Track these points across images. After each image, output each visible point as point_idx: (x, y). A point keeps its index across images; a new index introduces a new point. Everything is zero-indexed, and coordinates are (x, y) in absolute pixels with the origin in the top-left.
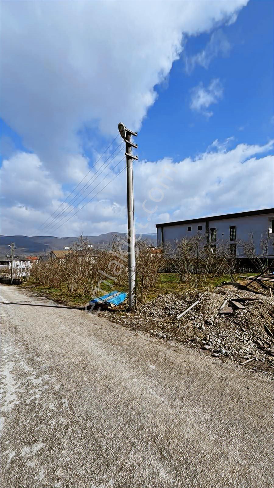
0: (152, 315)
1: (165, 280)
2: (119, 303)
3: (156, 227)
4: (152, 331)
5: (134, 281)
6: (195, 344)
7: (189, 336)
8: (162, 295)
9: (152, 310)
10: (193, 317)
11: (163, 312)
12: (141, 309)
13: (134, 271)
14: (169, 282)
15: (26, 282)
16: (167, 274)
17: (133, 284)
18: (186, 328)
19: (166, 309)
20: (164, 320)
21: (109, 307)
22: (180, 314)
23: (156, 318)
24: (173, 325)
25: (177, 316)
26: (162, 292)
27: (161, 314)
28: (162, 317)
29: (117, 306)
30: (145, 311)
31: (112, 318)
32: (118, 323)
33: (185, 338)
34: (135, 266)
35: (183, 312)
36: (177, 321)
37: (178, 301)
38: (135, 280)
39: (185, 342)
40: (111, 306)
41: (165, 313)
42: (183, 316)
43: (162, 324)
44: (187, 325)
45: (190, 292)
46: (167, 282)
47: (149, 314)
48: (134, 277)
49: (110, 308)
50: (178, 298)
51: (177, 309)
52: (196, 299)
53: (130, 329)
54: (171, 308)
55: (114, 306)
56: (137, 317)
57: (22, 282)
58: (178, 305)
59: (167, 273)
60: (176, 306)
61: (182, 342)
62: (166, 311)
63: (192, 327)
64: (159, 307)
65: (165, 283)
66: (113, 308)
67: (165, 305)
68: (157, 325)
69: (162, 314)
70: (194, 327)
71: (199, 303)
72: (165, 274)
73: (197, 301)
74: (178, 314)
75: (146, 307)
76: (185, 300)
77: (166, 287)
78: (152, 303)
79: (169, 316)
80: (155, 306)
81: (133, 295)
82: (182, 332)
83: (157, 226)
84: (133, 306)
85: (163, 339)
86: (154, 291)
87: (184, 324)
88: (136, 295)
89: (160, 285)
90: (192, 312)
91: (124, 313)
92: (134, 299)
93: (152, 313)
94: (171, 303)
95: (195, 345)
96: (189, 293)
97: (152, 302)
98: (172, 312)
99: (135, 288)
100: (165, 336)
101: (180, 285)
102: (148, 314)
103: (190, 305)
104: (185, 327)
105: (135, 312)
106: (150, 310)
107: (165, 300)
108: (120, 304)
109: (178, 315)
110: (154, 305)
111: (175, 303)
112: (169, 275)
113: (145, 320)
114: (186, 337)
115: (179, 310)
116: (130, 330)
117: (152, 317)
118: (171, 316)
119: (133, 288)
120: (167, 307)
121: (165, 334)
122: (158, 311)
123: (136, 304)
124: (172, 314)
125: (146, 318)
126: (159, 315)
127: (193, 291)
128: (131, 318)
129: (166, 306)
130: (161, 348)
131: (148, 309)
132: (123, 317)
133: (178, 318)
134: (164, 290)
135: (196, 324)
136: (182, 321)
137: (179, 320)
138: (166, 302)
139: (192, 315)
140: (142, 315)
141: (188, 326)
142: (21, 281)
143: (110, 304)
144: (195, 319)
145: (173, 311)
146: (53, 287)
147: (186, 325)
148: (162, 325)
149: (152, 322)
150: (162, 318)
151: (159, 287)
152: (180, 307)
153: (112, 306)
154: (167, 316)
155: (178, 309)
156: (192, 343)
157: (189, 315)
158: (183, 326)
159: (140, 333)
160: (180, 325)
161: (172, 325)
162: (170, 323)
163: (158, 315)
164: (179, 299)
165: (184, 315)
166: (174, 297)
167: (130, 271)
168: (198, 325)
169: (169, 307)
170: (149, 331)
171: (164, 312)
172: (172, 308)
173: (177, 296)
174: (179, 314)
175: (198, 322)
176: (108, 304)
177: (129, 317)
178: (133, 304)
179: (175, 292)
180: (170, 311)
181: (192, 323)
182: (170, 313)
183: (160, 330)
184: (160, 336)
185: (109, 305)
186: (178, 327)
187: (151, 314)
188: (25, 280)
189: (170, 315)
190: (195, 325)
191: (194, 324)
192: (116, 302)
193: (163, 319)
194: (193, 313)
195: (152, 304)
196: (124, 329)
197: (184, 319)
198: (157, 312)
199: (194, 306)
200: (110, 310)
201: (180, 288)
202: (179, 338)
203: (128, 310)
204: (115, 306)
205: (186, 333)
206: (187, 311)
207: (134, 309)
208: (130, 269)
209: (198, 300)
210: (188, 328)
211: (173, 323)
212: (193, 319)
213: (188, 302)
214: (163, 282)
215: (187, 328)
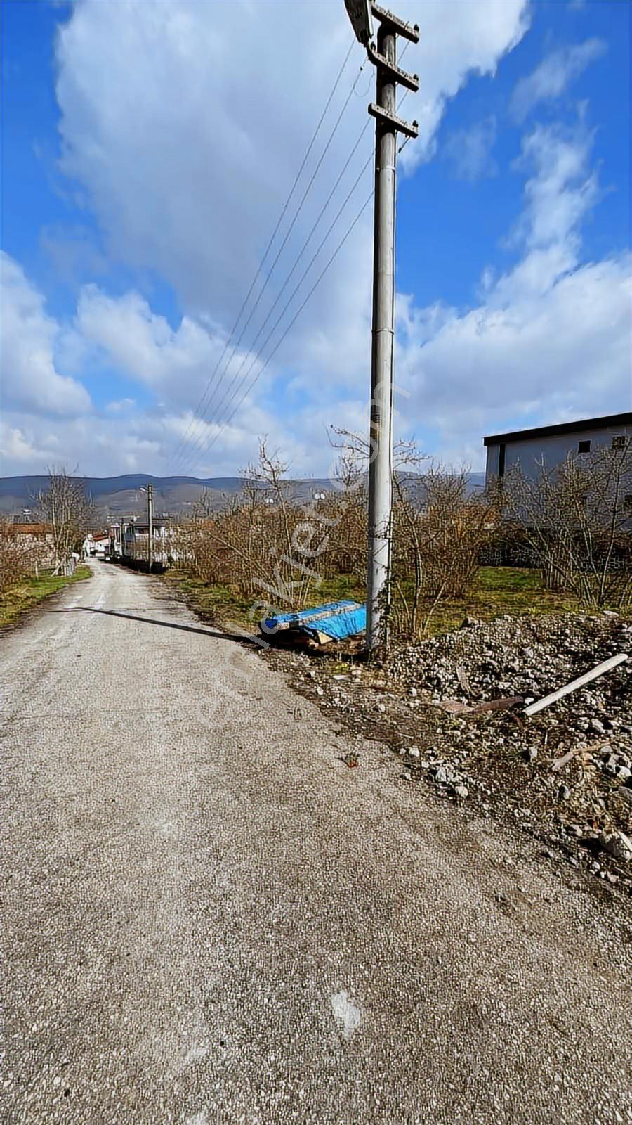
0: (434, 683)
1: (500, 582)
2: (349, 634)
3: (485, 445)
4: (415, 752)
5: (384, 570)
6: (615, 873)
7: (576, 815)
8: (476, 622)
9: (436, 667)
10: (598, 724)
11: (473, 680)
12: (401, 659)
13: (386, 535)
14: (510, 589)
15: (173, 570)
16: (505, 570)
17: (381, 578)
18: (563, 768)
19: (485, 668)
20: (472, 709)
21: (312, 642)
22: (541, 698)
23: (444, 698)
24: (506, 741)
25: (523, 705)
26: (483, 614)
27: (466, 686)
28: (467, 697)
29: (341, 640)
30: (410, 668)
31: (303, 679)
32: (313, 697)
33: (557, 822)
34: (388, 520)
35: (553, 690)
36: (525, 725)
37: (532, 647)
38: (386, 565)
39: (557, 843)
40: (318, 640)
41: (480, 682)
42: (553, 710)
43: (462, 727)
44: (569, 756)
45: (583, 620)
46: (505, 588)
47: (424, 678)
48: (383, 555)
49: (317, 645)
50: (535, 635)
51: (526, 676)
52: (610, 648)
53: (338, 727)
54: (506, 667)
55: (331, 639)
56: (380, 683)
57: (165, 569)
58: (534, 661)
59: (505, 568)
60: (525, 662)
61: (541, 838)
62: (485, 677)
63: (593, 768)
64: (461, 660)
65: (495, 589)
66: (324, 645)
67: (482, 653)
68: (443, 727)
69: (470, 685)
70: (605, 771)
71: (623, 664)
72: (501, 568)
73: (614, 654)
74: (530, 694)
75: (417, 656)
76: (561, 645)
77: (498, 601)
78: (437, 645)
79: (493, 698)
80: (447, 653)
81: (376, 612)
82: (544, 784)
83: (489, 441)
84: (378, 646)
85: (454, 802)
86: (460, 609)
87: (556, 745)
88: (387, 612)
89: (481, 595)
90: (594, 695)
91: (344, 665)
92: (381, 626)
93: (434, 679)
94: (505, 649)
95: (613, 878)
96: (579, 623)
97: (439, 642)
98: (507, 685)
99: (385, 592)
100: (462, 791)
101: (542, 598)
102: (420, 679)
103: (586, 665)
104: (557, 764)
105: (380, 667)
106: (428, 665)
107: (487, 639)
108: (350, 636)
109: (529, 700)
110: (443, 651)
111: (522, 653)
112: (513, 571)
113: (403, 699)
114: (562, 817)
115: (536, 679)
116: (337, 733)
117: (433, 691)
118: (500, 697)
119: (377, 592)
120: (490, 664)
121: (465, 780)
122: (456, 675)
123: (385, 641)
124: (505, 692)
125: (409, 692)
126: (459, 686)
127: (599, 618)
128: (360, 687)
129: (488, 659)
130: (430, 860)
131: (421, 660)
132: (337, 677)
133: (530, 711)
134: (491, 607)
135: (613, 757)
136: (544, 730)
137: (533, 724)
138: (490, 647)
139: (590, 708)
140: (399, 680)
141: (573, 760)
142: (164, 565)
143: (316, 634)
144: (610, 732)
145: (511, 681)
146: (214, 583)
147: (565, 752)
148: (463, 731)
149: (425, 709)
150: (465, 701)
151: (478, 598)
152: (540, 670)
153: (324, 639)
154: (485, 695)
155: (532, 676)
156: (597, 865)
157: (577, 709)
158: (552, 756)
159: (370, 751)
160: (534, 752)
161: (501, 741)
162: (492, 730)
163: (455, 687)
164: (539, 640)
165: (554, 703)
166: (519, 632)
167: (372, 536)
168: (624, 764)
169: (496, 664)
170: (403, 751)
171: (477, 679)
172: (508, 670)
173: (533, 630)
174: (537, 699)
175: (623, 749)
176: (311, 633)
177: (358, 680)
178: (376, 642)
179: (523, 615)
180: (499, 678)
181: (595, 747)
182: (501, 686)
183: (445, 752)
184: (444, 784)
185: (313, 638)
186: (526, 755)
187: (429, 679)
188: (171, 565)
189: (496, 693)
190: (612, 762)
191: (606, 758)
192: (338, 630)
193: (469, 704)
194: (596, 700)
195: (439, 647)
196: (325, 722)
197: (555, 722)
198: (450, 677)
199: (603, 674)
200: (315, 653)
201: (543, 607)
202: (528, 812)
203: (361, 658)
204: (334, 641)
205: (561, 796)
206: (570, 688)
207: (378, 656)
208: (373, 530)
209: (619, 650)
210: (575, 770)
211: (506, 731)
212: (599, 734)
213: (575, 654)
214: (491, 588)
215: (568, 770)
